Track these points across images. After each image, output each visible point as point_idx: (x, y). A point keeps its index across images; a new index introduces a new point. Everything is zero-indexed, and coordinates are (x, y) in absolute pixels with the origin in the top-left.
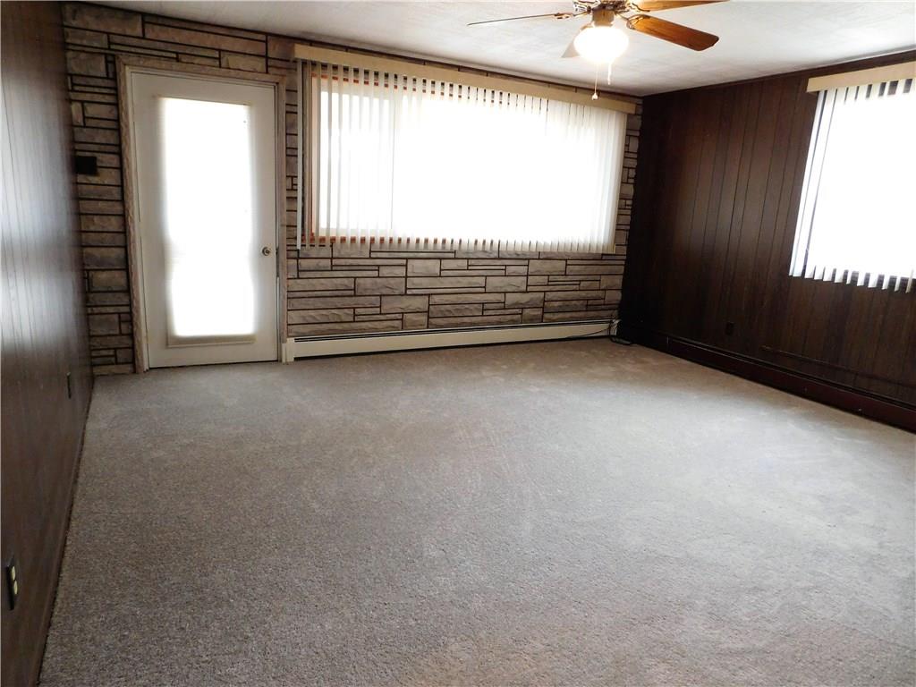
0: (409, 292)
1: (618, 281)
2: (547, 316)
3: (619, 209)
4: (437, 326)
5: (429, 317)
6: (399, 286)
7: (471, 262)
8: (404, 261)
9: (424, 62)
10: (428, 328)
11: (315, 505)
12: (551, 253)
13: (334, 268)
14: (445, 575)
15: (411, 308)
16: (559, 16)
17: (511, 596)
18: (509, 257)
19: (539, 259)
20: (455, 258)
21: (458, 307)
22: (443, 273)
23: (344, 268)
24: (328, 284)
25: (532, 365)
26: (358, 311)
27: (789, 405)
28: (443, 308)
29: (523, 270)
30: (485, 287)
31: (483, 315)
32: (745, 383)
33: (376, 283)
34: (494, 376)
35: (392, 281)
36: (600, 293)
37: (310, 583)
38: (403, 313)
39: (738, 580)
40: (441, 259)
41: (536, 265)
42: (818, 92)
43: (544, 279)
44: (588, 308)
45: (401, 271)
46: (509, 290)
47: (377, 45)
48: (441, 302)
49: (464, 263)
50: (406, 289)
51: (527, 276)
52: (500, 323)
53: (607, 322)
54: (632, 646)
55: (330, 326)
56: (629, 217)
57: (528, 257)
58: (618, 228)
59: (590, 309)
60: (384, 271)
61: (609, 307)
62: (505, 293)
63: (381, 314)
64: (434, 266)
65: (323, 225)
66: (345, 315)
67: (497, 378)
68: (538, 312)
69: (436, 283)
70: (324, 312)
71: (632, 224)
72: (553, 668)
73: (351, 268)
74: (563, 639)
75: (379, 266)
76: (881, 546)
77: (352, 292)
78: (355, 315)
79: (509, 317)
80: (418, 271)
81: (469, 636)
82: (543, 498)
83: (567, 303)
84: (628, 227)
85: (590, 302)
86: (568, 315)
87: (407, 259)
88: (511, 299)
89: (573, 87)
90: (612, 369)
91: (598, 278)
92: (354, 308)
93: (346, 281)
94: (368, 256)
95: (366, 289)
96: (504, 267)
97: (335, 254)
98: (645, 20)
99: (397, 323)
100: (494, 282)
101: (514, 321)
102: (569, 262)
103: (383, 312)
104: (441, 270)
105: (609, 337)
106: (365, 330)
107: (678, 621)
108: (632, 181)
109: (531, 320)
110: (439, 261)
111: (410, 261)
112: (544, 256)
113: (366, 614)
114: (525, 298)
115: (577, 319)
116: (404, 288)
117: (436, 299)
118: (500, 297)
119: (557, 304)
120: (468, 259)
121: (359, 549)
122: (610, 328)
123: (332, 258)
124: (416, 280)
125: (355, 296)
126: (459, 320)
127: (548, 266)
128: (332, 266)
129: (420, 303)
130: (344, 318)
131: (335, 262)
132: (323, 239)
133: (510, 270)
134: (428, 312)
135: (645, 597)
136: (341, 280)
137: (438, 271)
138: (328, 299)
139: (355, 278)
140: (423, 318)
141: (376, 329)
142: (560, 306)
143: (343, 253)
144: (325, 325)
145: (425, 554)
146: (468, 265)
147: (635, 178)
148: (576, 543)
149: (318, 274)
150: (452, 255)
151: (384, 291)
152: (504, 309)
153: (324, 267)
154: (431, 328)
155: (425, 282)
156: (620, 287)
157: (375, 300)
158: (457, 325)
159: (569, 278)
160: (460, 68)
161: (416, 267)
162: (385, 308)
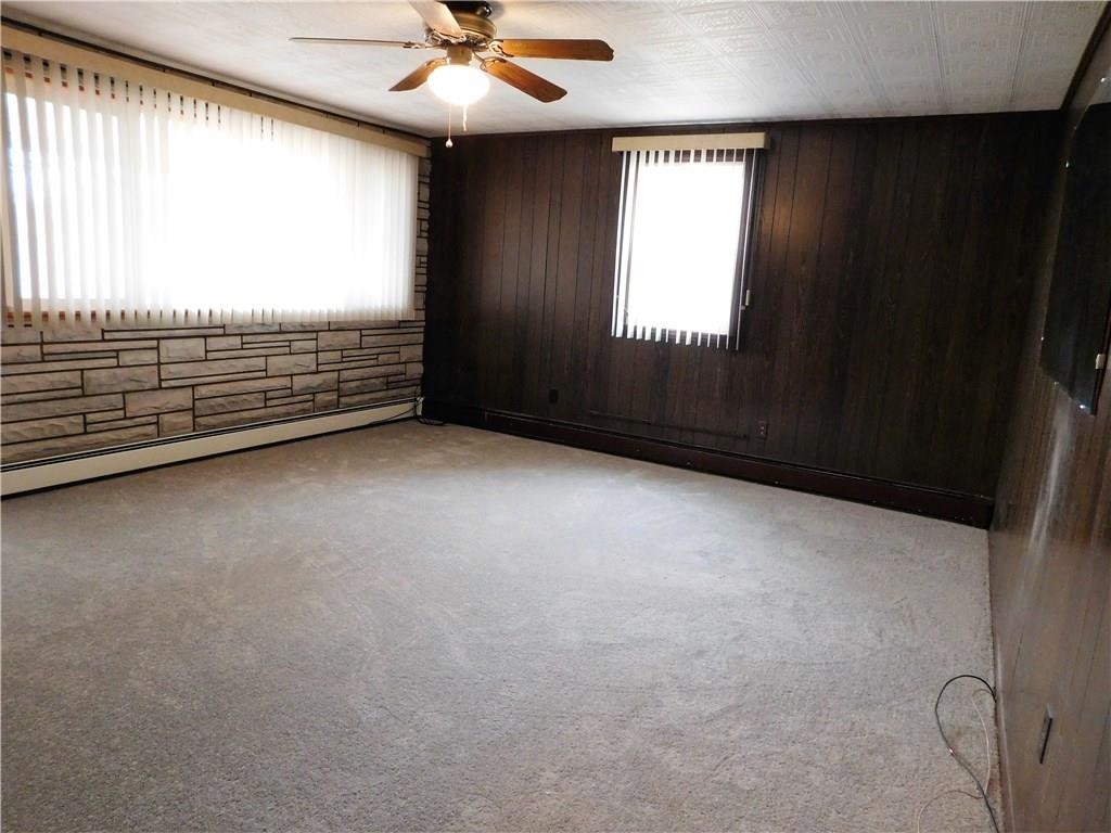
0: (164, 385)
1: (418, 351)
2: (343, 400)
3: (417, 267)
4: (208, 427)
5: (195, 417)
6: (149, 377)
7: (245, 339)
8: (154, 343)
9: (164, 68)
10: (194, 430)
11: (168, 700)
12: (346, 322)
13: (46, 358)
14: (404, 736)
15: (169, 406)
16: (408, 45)
17: (492, 734)
18: (292, 329)
19: (329, 330)
20: (225, 335)
21: (233, 398)
22: (210, 356)
23: (64, 357)
24: (41, 382)
25: (345, 462)
26: (90, 417)
27: (628, 469)
28: (213, 402)
29: (311, 345)
30: (266, 370)
31: (266, 407)
32: (578, 453)
33: (114, 374)
34: (309, 481)
35: (138, 371)
36: (400, 368)
37: (234, 805)
38: (158, 414)
39: (683, 649)
40: (205, 337)
41: (326, 339)
42: (622, 153)
43: (336, 355)
44: (388, 386)
45: (151, 357)
46: (296, 371)
47: (94, 35)
48: (209, 394)
49: (236, 341)
50: (160, 380)
51: (317, 352)
52: (289, 414)
53: (411, 401)
54: (635, 742)
55: (50, 443)
56: (425, 277)
57: (316, 329)
58: (416, 289)
59: (392, 386)
60: (126, 358)
61: (410, 383)
62: (291, 375)
63: (125, 418)
64: (196, 347)
65: (26, 293)
66: (72, 424)
67: (312, 484)
68: (333, 396)
69: (202, 369)
70: (36, 424)
71: (428, 284)
72: (580, 793)
73: (75, 356)
74: (570, 760)
75: (117, 351)
76: (763, 585)
77: (79, 392)
78: (86, 424)
79: (299, 406)
80: (174, 355)
81: (476, 794)
82: (455, 616)
83: (365, 382)
84: (425, 289)
85: (391, 379)
86: (368, 397)
87: (158, 339)
88: (300, 382)
89: (355, 120)
90: (439, 456)
91: (396, 349)
92: (84, 414)
93: (68, 376)
94: (100, 338)
95: (100, 385)
96: (288, 344)
97: (48, 337)
98: (503, 64)
99: (151, 429)
100: (278, 363)
101: (304, 411)
102: (364, 332)
103: (128, 415)
104: (207, 351)
105: (416, 417)
106: (101, 444)
107: (659, 704)
108: (425, 234)
109: (326, 408)
110: (203, 340)
111: (162, 342)
112: (335, 327)
113: (339, 815)
114: (316, 380)
115: (378, 400)
116: (157, 379)
117: (203, 391)
118: (285, 382)
119: (353, 384)
120: (242, 335)
121: (274, 739)
122: (415, 406)
123: (42, 343)
124: (172, 368)
125: (84, 396)
126: (236, 416)
127: (339, 339)
128: (43, 354)
129: (182, 398)
130: (69, 431)
131: (47, 348)
132: (28, 316)
133: (296, 346)
134: (193, 409)
135: (617, 692)
136: (59, 375)
137: (202, 354)
138: (40, 404)
139: (82, 370)
140: (187, 418)
141: (120, 441)
142: (357, 387)
143: (60, 336)
144: (37, 444)
145: (364, 718)
146: (243, 343)
147: (428, 231)
148: (520, 656)
149: (22, 369)
150: (220, 331)
151: (129, 387)
152: (292, 396)
153: (30, 357)
154: (199, 431)
155: (187, 369)
156: (421, 359)
157: (117, 400)
158: (234, 423)
159: (365, 352)
160: (214, 83)
161: (172, 349)
162: (132, 409)
